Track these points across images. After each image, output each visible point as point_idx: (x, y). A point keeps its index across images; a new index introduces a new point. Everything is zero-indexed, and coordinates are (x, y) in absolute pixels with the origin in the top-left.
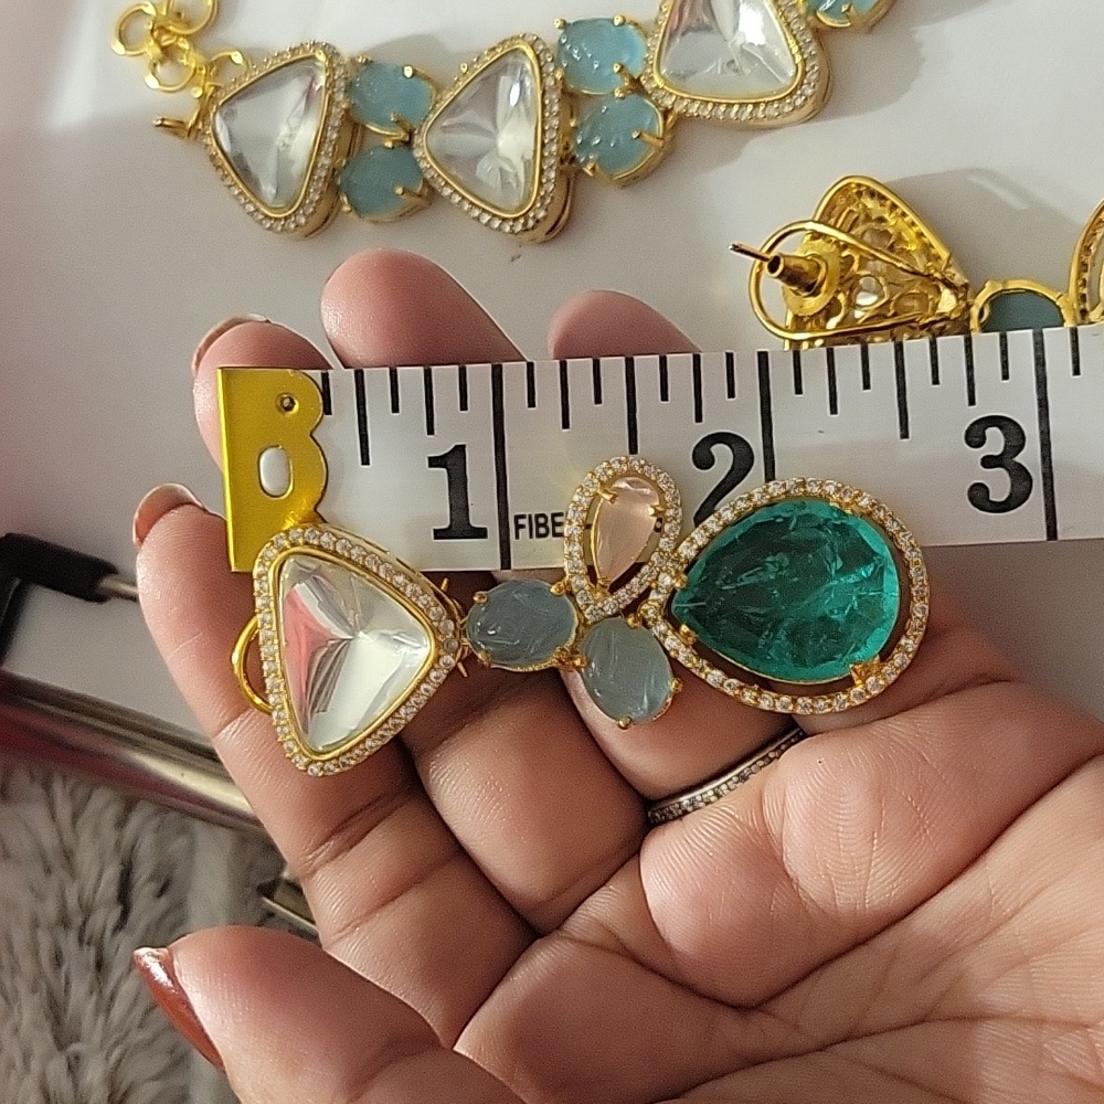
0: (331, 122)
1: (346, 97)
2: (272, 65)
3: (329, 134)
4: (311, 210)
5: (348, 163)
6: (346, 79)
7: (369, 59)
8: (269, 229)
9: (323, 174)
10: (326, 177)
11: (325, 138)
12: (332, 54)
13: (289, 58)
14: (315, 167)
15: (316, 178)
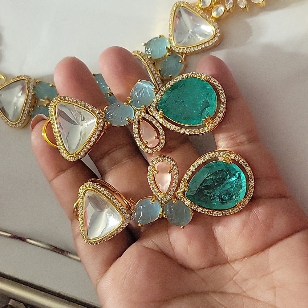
0: (29, 97)
1: (33, 91)
2: (12, 81)
3: (28, 101)
4: (23, 122)
5: (33, 110)
6: (33, 86)
7: (40, 81)
8: (11, 127)
9: (27, 112)
10: (27, 113)
11: (27, 102)
12: (29, 78)
13: (17, 79)
14: (24, 109)
15: (24, 113)
